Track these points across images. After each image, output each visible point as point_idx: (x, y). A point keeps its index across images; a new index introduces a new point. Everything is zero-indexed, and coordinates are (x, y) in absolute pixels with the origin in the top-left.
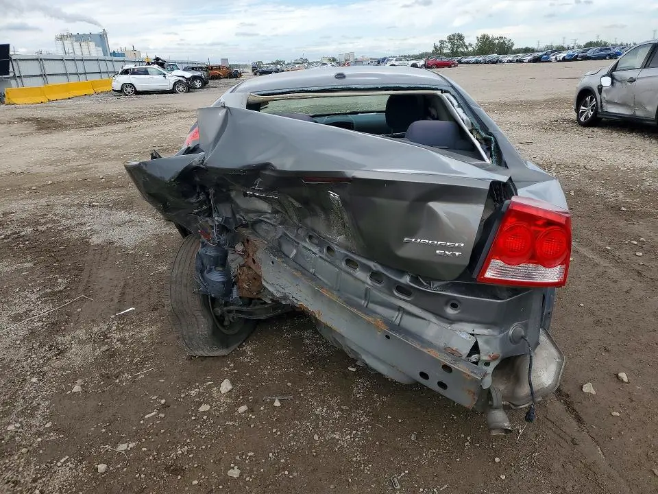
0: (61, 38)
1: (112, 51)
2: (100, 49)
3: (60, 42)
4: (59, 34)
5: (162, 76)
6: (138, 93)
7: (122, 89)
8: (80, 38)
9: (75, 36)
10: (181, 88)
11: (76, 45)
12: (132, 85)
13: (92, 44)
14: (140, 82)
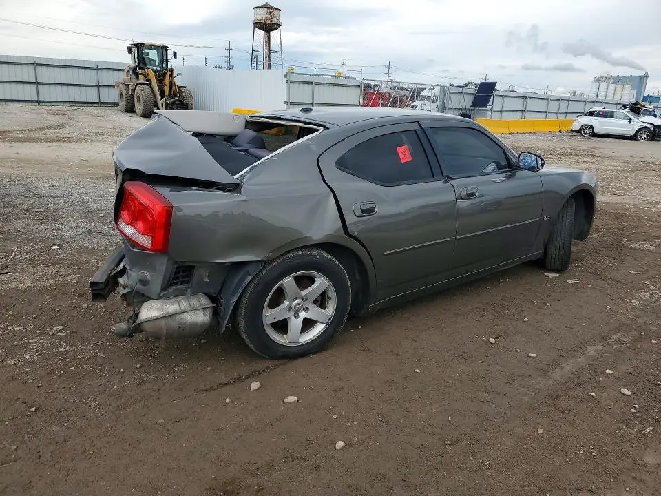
0: (599, 80)
1: (646, 94)
2: (635, 92)
3: (598, 83)
4: (598, 76)
5: (626, 122)
6: (594, 135)
7: (580, 129)
8: (618, 81)
9: (614, 78)
10: (644, 135)
11: (612, 86)
12: (591, 127)
13: (628, 87)
14: (600, 125)
